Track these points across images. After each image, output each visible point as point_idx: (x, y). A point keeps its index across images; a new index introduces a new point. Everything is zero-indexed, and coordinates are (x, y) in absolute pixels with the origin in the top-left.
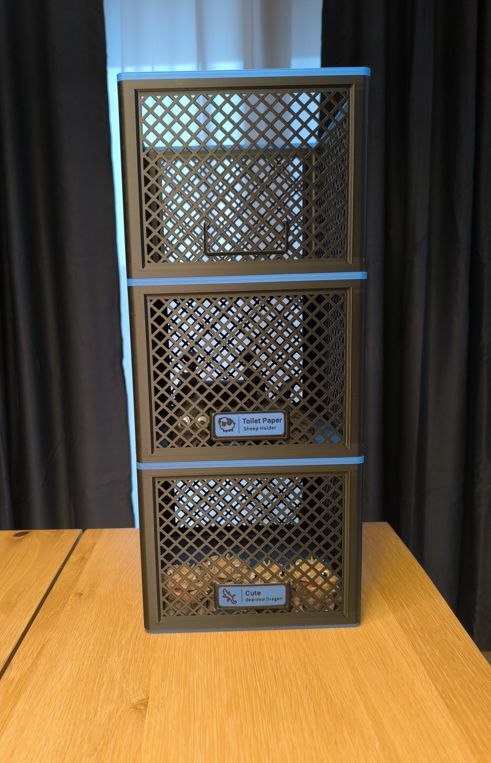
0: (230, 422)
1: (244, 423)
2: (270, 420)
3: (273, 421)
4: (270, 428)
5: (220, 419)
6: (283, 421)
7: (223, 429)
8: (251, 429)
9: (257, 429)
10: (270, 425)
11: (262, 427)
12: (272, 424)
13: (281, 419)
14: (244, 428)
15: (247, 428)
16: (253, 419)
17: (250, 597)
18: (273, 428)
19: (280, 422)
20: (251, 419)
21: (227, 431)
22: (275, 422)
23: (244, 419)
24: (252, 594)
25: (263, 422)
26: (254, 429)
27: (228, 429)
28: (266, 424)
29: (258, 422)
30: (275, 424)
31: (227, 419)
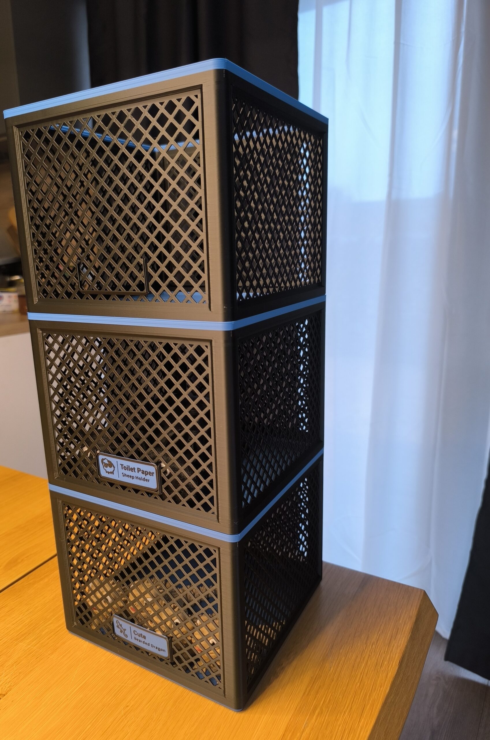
0: (110, 465)
1: (122, 469)
2: (143, 471)
3: (146, 473)
4: (144, 480)
5: (103, 460)
6: (155, 475)
7: (106, 470)
8: (128, 476)
9: (133, 478)
10: (143, 476)
11: (137, 477)
12: (146, 476)
13: (153, 473)
14: (123, 473)
15: (125, 475)
16: (129, 466)
17: (137, 637)
18: (146, 480)
19: (153, 476)
20: (127, 466)
21: (109, 473)
22: (148, 475)
23: (122, 465)
24: (139, 635)
25: (138, 472)
26: (130, 476)
27: (110, 471)
28: (140, 475)
29: (133, 470)
30: (148, 477)
31: (108, 461)
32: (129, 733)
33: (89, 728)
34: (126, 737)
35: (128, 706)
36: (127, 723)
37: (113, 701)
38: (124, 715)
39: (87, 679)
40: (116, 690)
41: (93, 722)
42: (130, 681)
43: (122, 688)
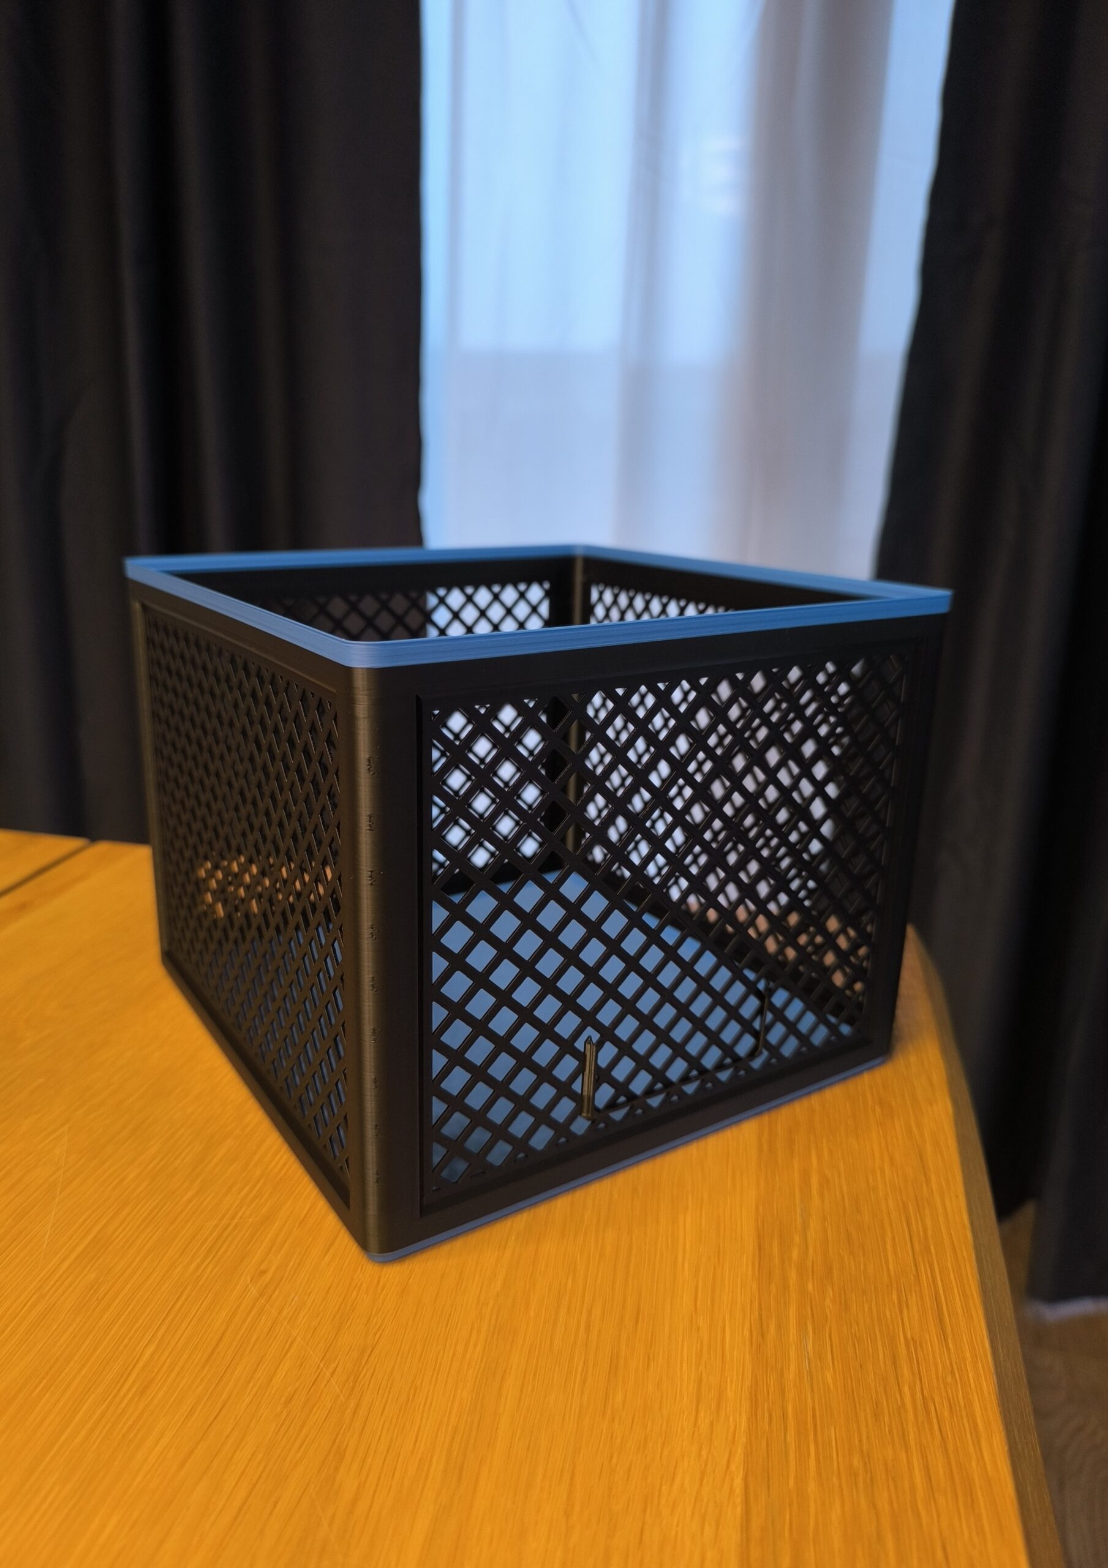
32: (299, 1339)
33: (152, 1356)
34: (293, 1350)
35: (263, 1272)
36: (280, 1313)
37: (210, 1268)
38: (261, 1295)
39: (97, 1229)
40: (206, 1240)
41: (160, 1334)
42: (244, 1209)
43: (227, 1232)
